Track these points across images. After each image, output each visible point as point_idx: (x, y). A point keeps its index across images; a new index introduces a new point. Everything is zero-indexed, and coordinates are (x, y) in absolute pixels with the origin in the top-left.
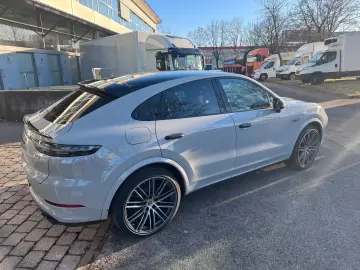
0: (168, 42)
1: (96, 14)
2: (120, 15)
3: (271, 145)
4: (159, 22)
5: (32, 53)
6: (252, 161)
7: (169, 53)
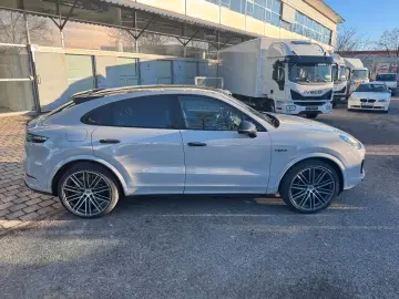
0: (288, 49)
1: (249, 19)
2: (280, 18)
3: (238, 172)
4: (341, 21)
5: (171, 61)
6: (216, 183)
7: (285, 61)
